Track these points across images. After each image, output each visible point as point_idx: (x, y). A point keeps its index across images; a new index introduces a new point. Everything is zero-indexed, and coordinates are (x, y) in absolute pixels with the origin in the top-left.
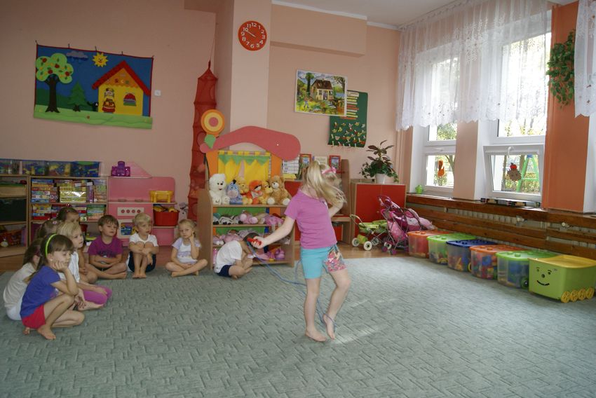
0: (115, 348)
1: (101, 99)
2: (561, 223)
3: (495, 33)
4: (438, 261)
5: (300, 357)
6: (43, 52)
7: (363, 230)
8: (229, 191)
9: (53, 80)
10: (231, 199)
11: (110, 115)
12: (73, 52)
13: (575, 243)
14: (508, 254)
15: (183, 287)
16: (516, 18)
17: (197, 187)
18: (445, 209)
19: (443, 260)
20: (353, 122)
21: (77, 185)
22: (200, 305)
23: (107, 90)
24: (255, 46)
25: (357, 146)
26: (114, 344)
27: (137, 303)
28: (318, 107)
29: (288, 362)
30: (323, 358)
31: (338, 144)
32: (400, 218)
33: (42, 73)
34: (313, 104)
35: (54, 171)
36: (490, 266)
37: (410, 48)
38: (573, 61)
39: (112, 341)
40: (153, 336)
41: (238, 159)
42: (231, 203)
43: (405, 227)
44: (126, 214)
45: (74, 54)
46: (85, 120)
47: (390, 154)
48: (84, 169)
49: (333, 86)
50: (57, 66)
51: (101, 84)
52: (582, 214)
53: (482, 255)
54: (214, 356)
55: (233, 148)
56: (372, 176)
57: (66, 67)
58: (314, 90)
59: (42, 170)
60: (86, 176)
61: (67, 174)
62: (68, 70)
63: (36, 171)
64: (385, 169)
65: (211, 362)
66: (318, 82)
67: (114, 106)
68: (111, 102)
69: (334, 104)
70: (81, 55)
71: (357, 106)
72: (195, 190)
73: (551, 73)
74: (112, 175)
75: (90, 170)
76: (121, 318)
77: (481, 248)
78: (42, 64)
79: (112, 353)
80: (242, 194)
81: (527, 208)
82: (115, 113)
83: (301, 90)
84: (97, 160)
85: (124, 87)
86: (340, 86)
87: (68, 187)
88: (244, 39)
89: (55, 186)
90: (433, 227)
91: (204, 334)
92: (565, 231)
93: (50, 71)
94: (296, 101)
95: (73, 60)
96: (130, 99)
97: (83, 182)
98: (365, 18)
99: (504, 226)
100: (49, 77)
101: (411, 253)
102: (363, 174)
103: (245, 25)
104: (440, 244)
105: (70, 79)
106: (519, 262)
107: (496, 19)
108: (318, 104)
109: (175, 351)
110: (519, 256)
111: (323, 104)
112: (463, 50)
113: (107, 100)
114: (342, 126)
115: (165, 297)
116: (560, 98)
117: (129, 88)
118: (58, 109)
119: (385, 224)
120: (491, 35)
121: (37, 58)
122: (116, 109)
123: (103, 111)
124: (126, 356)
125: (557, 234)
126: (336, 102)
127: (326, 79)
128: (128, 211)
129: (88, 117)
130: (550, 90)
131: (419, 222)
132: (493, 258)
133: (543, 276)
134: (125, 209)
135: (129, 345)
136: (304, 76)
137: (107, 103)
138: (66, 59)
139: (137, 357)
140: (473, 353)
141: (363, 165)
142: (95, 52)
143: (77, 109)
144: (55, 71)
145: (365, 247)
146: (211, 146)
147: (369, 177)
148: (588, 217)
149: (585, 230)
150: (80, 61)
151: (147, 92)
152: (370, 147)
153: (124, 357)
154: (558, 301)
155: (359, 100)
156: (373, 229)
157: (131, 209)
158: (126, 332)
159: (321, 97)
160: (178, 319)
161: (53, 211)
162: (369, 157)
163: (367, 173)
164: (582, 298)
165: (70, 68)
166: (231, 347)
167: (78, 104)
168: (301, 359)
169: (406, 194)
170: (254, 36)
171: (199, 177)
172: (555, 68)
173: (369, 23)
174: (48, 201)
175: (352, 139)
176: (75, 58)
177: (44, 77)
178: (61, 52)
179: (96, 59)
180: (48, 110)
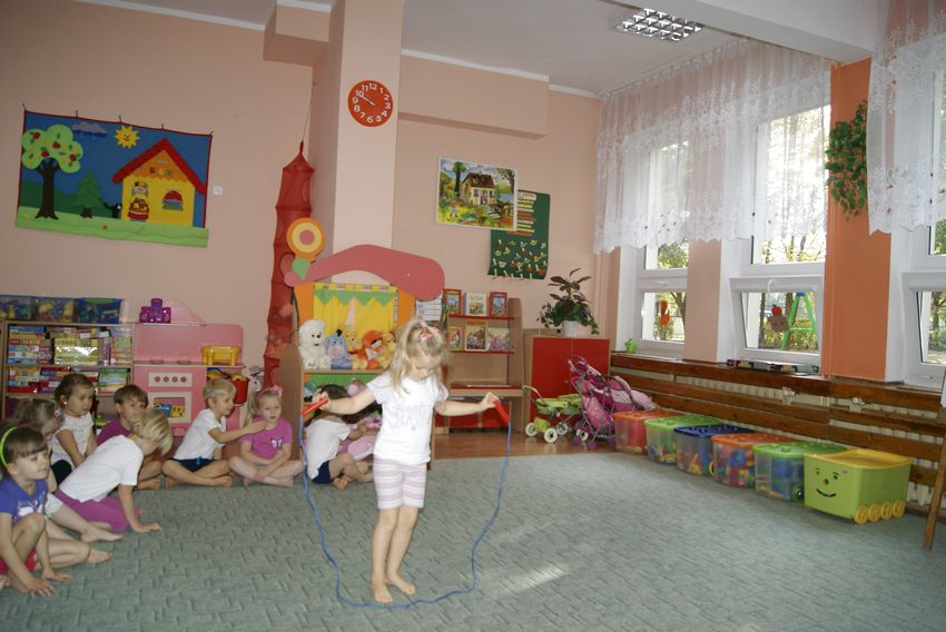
0: (141, 603)
1: (127, 199)
2: (851, 397)
3: (746, 105)
4: (662, 459)
5: (443, 617)
6: (35, 122)
7: (542, 410)
8: (331, 349)
9: (49, 168)
10: (333, 360)
11: (138, 224)
12: (84, 123)
13: (874, 430)
14: (772, 448)
15: (254, 502)
16: (778, 82)
17: (279, 341)
18: (672, 377)
19: (670, 458)
20: (527, 238)
21: (83, 336)
22: (282, 532)
23: (137, 184)
24: (374, 118)
25: (534, 277)
26: (141, 596)
27: (178, 528)
28: (473, 216)
29: (424, 625)
30: (481, 618)
31: (503, 275)
32: (601, 392)
33: (31, 156)
34: (465, 210)
35: (47, 313)
36: (744, 467)
37: (616, 126)
38: (864, 149)
39: (137, 592)
40: (206, 584)
41: (344, 296)
42: (333, 367)
43: (608, 405)
44: (162, 383)
45: (85, 127)
46: (99, 230)
47: (584, 289)
48: (96, 311)
49: (495, 183)
50: (56, 145)
51: (127, 174)
52: (883, 383)
53: (730, 450)
54: (305, 615)
55: (337, 279)
56: (557, 324)
57: (71, 147)
58: (467, 188)
59: (27, 312)
60: (99, 322)
61: (67, 318)
62: (74, 152)
63: (17, 312)
64: (578, 314)
65: (299, 626)
66: (472, 176)
67: (148, 210)
68: (143, 204)
69: (496, 212)
70: (96, 129)
71: (533, 215)
72: (275, 345)
73: (833, 167)
74: (142, 321)
75: (105, 312)
76: (151, 554)
77: (728, 438)
78: (32, 141)
79: (136, 611)
80: (352, 353)
81: (799, 375)
82: (148, 221)
83: (445, 188)
84: (118, 297)
85: (165, 180)
86: (507, 182)
87: (69, 339)
88: (357, 108)
89: (48, 337)
90: (653, 406)
91: (288, 579)
92: (857, 410)
93: (45, 153)
94: (438, 207)
95: (82, 136)
96: (173, 198)
97: (94, 331)
98: (546, 78)
99: (765, 404)
100: (43, 162)
101: (619, 447)
102: (543, 321)
103: (358, 87)
104: (664, 433)
105: (76, 167)
106: (789, 460)
107: (747, 85)
108: (472, 211)
109: (240, 608)
110: (789, 451)
111: (480, 211)
112: (697, 130)
113: (137, 201)
114: (510, 247)
115: (225, 520)
116: (846, 206)
117: (172, 181)
118: (57, 213)
119: (577, 400)
120: (739, 108)
121: (24, 131)
122: (150, 215)
123: (128, 219)
124: (160, 616)
125: (846, 415)
126: (501, 208)
127: (484, 173)
128: (166, 379)
129: (105, 227)
130: (832, 193)
131: (631, 397)
132: (748, 454)
133: (827, 482)
134: (162, 375)
135: (165, 598)
136: (450, 167)
137: (137, 206)
138: (71, 135)
139: (178, 619)
140: (719, 606)
141: (543, 308)
142: (117, 125)
143: (87, 213)
144: (54, 153)
145: (547, 438)
146: (303, 277)
147: (552, 326)
148: (893, 388)
149: (889, 409)
150: (94, 138)
151: (202, 189)
152: (554, 279)
153: (156, 619)
154: (851, 521)
155: (535, 205)
156: (558, 409)
157: (171, 376)
158: (160, 577)
159: (477, 201)
160: (246, 556)
161: (43, 378)
162: (552, 295)
163: (549, 320)
164: (887, 517)
165: (78, 149)
166: (333, 601)
167: (88, 207)
168: (447, 620)
169: (610, 354)
170: (372, 104)
171: (282, 325)
172: (836, 158)
173: (553, 87)
174: (34, 362)
175: (525, 267)
176: (87, 134)
177: (34, 163)
178: (61, 123)
179: (121, 135)
180: (40, 215)
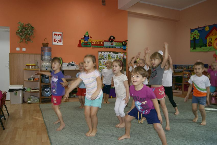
6: (192, 31)
11: (210, 47)
23: (209, 38)
35: (190, 68)
45: (200, 29)
46: (203, 50)
50: (195, 34)
51: (207, 37)
57: (197, 34)
63: (186, 68)
67: (212, 43)
68: (210, 42)
70: (202, 29)
78: (192, 35)
82: (212, 46)
85: (215, 36)
93: (194, 37)
100: (193, 38)
105: (199, 37)
113: (209, 42)
118: (196, 48)
121: (191, 33)
123: (208, 46)
129: (204, 49)
138: (197, 32)
142: (205, 27)
143: (201, 47)
144: (195, 36)
165: (199, 34)
167: (201, 45)
174: (187, 77)
176: (200, 30)
177: (192, 39)
178: (196, 30)
179: (206, 29)
180: (193, 49)
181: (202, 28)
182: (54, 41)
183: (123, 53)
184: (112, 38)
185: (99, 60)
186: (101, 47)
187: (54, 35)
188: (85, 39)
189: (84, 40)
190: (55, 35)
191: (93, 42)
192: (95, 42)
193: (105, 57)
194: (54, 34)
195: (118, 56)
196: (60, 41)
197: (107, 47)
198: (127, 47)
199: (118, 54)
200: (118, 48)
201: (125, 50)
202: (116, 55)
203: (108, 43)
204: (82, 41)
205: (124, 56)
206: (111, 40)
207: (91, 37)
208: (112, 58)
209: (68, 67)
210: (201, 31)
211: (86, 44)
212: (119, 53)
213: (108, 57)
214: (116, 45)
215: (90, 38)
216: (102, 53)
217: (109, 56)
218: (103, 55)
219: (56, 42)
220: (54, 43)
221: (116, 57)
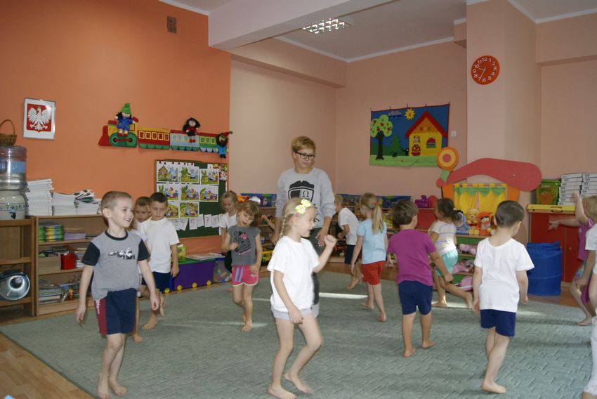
1: (411, 145)
6: (375, 115)
9: (380, 135)
10: (458, 229)
11: (416, 157)
23: (415, 137)
24: (487, 79)
33: (374, 132)
41: (474, 191)
42: (457, 233)
45: (393, 113)
46: (400, 162)
50: (382, 125)
51: (411, 133)
55: (470, 180)
57: (388, 124)
62: (389, 126)
67: (420, 150)
68: (417, 147)
70: (397, 113)
78: (374, 125)
80: (471, 225)
82: (421, 155)
85: (427, 133)
88: (476, 76)
95: (392, 118)
96: (431, 142)
100: (378, 133)
105: (390, 133)
113: (415, 146)
117: (431, 133)
118: (384, 157)
121: (371, 121)
122: (421, 152)
123: (412, 155)
129: (402, 161)
137: (415, 148)
138: (388, 118)
142: (406, 109)
143: (395, 155)
144: (382, 129)
151: (445, 135)
165: (391, 125)
167: (395, 152)
176: (394, 116)
177: (374, 135)
178: (385, 114)
179: (407, 114)
180: (378, 158)
181: (397, 111)
182: (29, 128)
183: (219, 165)
184: (192, 124)
185: (158, 185)
186: (162, 149)
187: (29, 109)
188: (120, 124)
189: (119, 128)
190: (33, 110)
191: (142, 134)
192: (148, 136)
193: (175, 175)
194: (30, 106)
195: (207, 175)
196: (46, 127)
197: (179, 149)
198: (228, 150)
199: (207, 168)
200: (206, 151)
201: (223, 156)
202: (201, 170)
203: (180, 139)
204: (112, 130)
205: (220, 173)
206: (190, 129)
207: (137, 120)
208: (191, 178)
209: (77, 207)
210: (396, 118)
211: (122, 138)
212: (209, 165)
213: (182, 176)
214: (201, 145)
215: (134, 122)
216: (166, 166)
217: (185, 172)
218: (169, 171)
219: (33, 129)
220: (28, 134)
221: (201, 175)
